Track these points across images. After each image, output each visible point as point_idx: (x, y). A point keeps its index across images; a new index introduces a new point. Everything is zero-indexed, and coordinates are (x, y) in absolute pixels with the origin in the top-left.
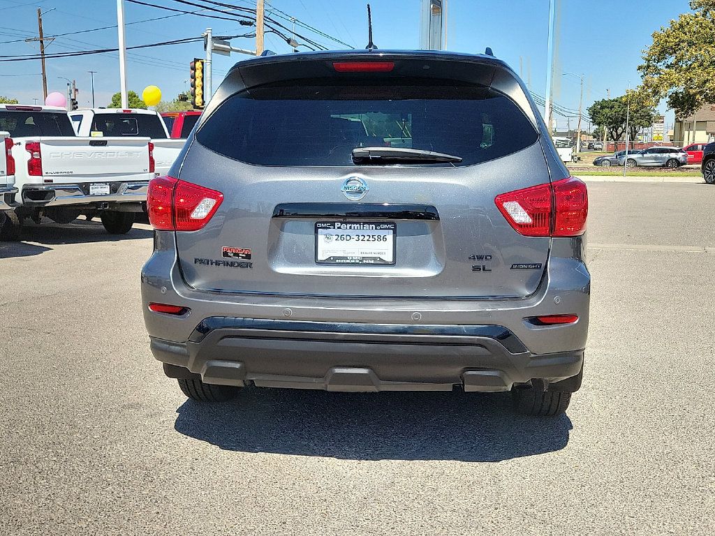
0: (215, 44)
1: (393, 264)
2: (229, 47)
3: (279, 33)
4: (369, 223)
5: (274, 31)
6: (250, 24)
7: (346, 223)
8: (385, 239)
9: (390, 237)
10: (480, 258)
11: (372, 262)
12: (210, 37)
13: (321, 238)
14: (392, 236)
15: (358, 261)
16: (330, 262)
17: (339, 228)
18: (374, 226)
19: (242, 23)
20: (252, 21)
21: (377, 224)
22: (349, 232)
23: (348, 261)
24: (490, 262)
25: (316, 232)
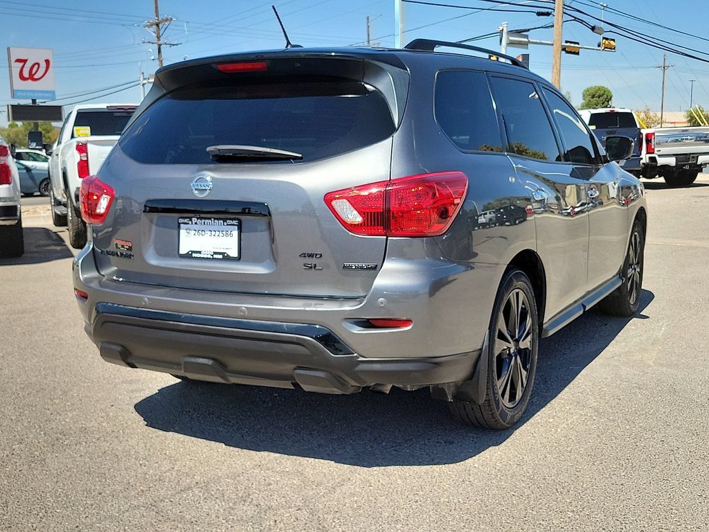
0: (511, 38)
1: (239, 259)
2: (526, 40)
3: (582, 21)
4: (218, 219)
5: (576, 19)
6: (548, 14)
7: (201, 218)
8: (231, 235)
9: (235, 233)
10: (311, 256)
11: (221, 257)
12: (505, 31)
13: (183, 232)
14: (237, 232)
15: (209, 256)
16: (188, 256)
17: (196, 223)
18: (222, 221)
19: (539, 14)
20: (550, 11)
21: (225, 220)
22: (203, 227)
23: (202, 256)
24: (320, 260)
25: (179, 227)
